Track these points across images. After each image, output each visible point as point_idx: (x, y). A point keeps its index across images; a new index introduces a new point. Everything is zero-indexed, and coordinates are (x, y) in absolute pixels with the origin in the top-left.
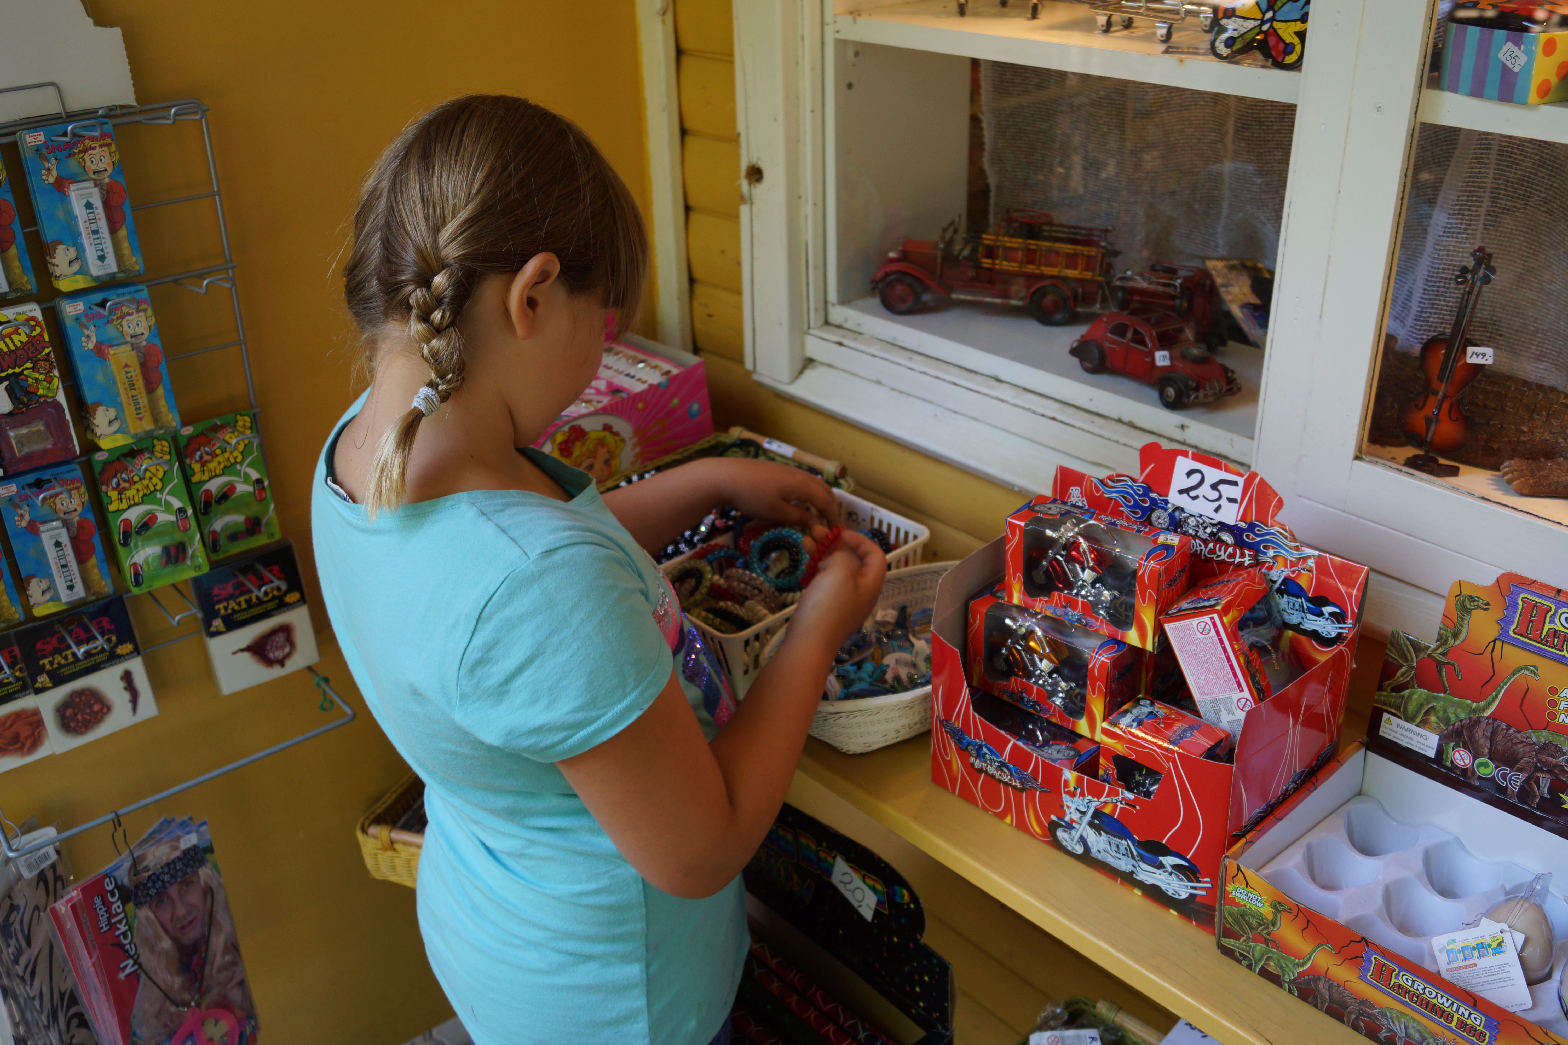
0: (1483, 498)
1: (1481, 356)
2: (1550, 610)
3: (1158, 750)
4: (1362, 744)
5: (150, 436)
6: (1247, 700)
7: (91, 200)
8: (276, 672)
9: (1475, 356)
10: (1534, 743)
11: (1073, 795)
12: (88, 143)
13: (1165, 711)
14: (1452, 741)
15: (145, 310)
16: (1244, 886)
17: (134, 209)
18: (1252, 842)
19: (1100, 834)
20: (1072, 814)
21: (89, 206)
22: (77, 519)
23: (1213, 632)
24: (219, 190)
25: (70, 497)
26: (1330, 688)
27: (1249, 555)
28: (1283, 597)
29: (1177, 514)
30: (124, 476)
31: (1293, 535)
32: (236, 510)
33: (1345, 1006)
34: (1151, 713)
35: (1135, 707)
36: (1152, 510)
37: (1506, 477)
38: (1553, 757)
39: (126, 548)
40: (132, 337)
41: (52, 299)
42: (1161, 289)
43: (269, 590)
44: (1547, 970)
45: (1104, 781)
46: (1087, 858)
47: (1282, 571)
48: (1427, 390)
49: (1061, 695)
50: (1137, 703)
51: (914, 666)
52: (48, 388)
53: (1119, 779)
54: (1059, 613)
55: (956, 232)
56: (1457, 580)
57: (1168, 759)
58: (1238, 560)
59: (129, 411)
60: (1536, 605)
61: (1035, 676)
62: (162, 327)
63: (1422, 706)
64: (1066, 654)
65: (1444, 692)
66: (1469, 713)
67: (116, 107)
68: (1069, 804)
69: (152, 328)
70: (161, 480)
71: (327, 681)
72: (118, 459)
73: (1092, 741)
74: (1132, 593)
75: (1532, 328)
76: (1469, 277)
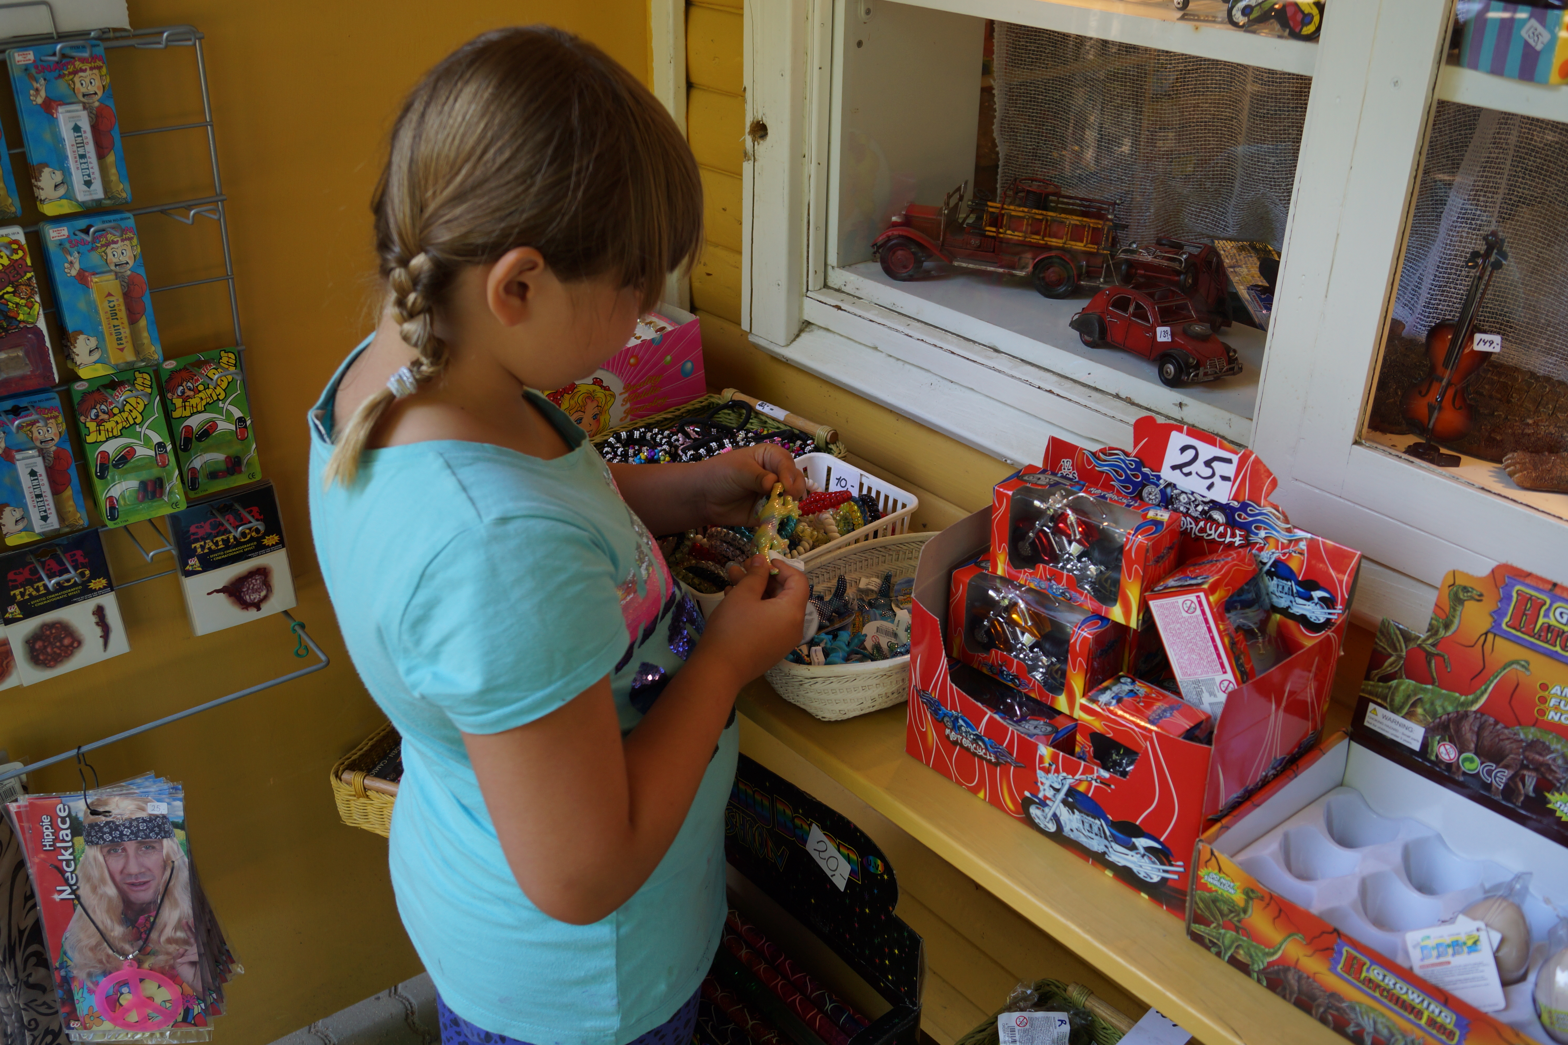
0: (1483, 489)
1: (1488, 344)
2: (1545, 603)
3: (1136, 729)
4: (1346, 733)
5: (131, 368)
6: (1230, 682)
7: (79, 124)
8: (252, 615)
9: (1482, 343)
10: (1522, 741)
11: (1047, 771)
12: (78, 64)
13: (1146, 689)
14: (1438, 735)
15: (130, 239)
16: (1216, 871)
17: (123, 135)
18: (1227, 828)
19: (1073, 813)
20: (1045, 791)
21: (77, 129)
22: (54, 448)
23: (1198, 612)
24: (211, 120)
25: (46, 425)
26: (1316, 675)
27: (1240, 535)
28: (1272, 579)
29: (1169, 490)
30: (103, 407)
31: (1285, 517)
32: (216, 448)
33: (1313, 998)
34: (1131, 691)
35: (1115, 684)
36: (1144, 486)
37: (1508, 470)
38: (1541, 755)
39: (103, 481)
40: (116, 265)
41: (36, 223)
42: (1165, 263)
43: (247, 531)
44: (1522, 971)
45: (1080, 758)
46: (1059, 837)
47: (1273, 553)
48: (1432, 376)
49: (1041, 670)
50: (1118, 680)
51: (895, 635)
52: (29, 314)
53: (1095, 757)
54: (1043, 586)
55: (961, 198)
56: (1451, 568)
57: (1146, 738)
58: (1228, 540)
59: (111, 343)
60: (1530, 598)
61: (1016, 650)
62: (147, 256)
63: (1409, 697)
64: (1048, 629)
65: (1433, 684)
66: (1457, 707)
67: (109, 30)
68: (1044, 780)
69: (138, 257)
70: (141, 413)
71: (302, 626)
72: (98, 389)
73: (1071, 718)
74: (1118, 568)
75: (1543, 321)
76: (1480, 261)
